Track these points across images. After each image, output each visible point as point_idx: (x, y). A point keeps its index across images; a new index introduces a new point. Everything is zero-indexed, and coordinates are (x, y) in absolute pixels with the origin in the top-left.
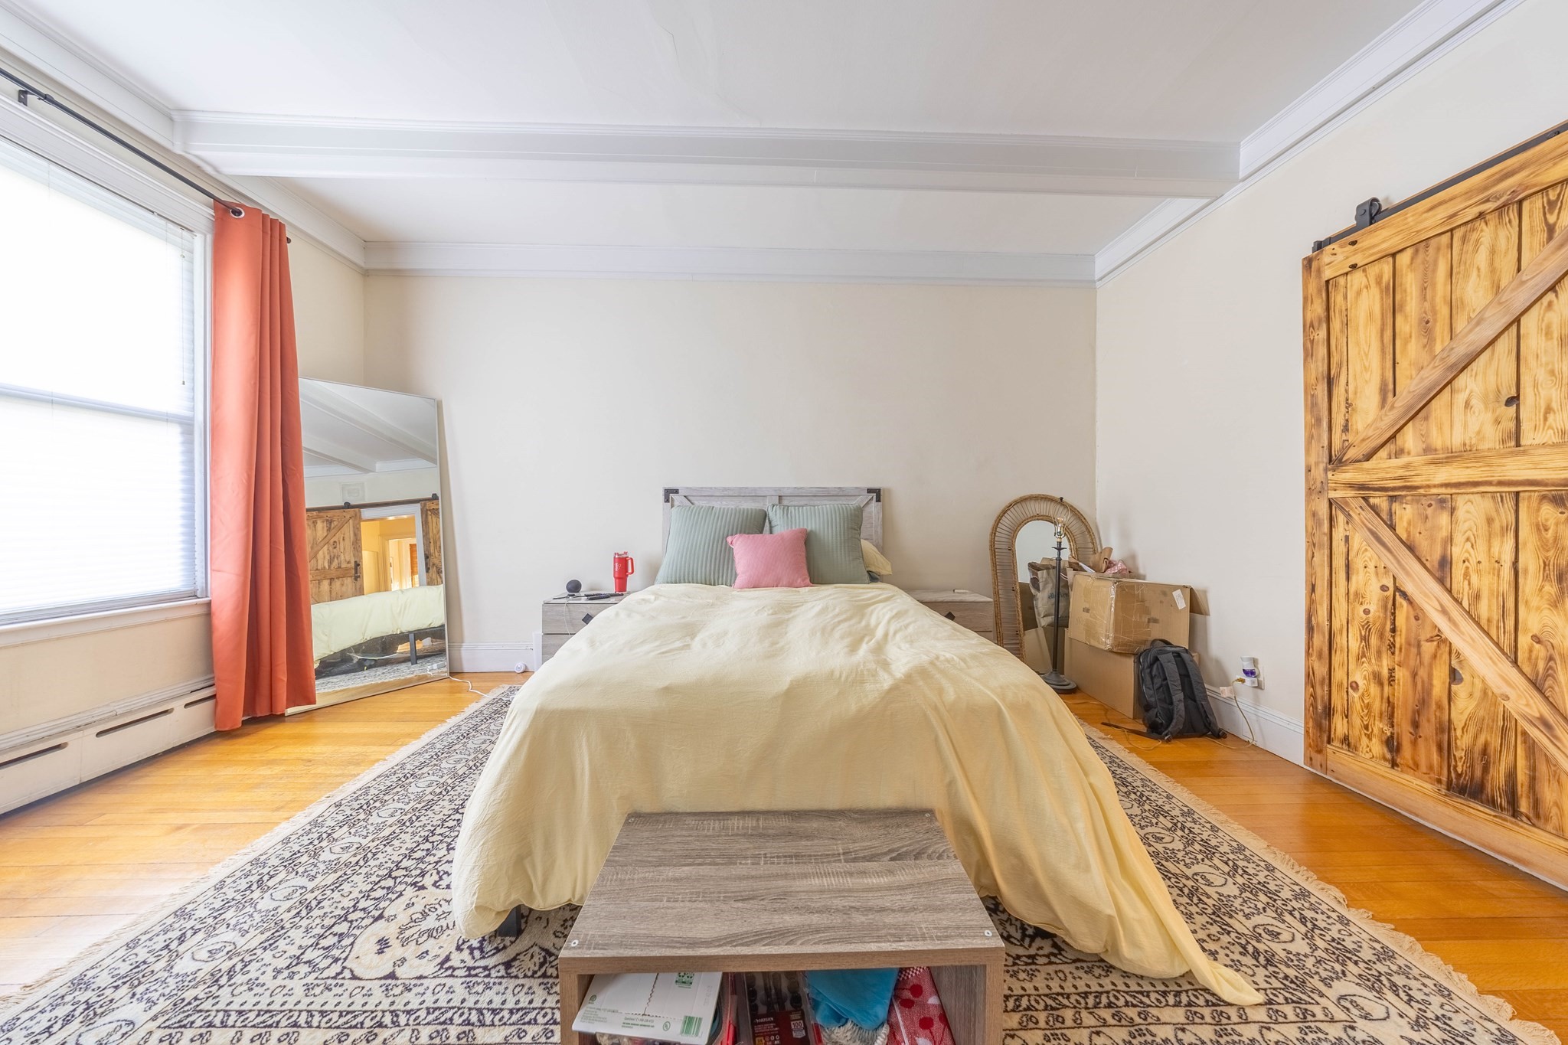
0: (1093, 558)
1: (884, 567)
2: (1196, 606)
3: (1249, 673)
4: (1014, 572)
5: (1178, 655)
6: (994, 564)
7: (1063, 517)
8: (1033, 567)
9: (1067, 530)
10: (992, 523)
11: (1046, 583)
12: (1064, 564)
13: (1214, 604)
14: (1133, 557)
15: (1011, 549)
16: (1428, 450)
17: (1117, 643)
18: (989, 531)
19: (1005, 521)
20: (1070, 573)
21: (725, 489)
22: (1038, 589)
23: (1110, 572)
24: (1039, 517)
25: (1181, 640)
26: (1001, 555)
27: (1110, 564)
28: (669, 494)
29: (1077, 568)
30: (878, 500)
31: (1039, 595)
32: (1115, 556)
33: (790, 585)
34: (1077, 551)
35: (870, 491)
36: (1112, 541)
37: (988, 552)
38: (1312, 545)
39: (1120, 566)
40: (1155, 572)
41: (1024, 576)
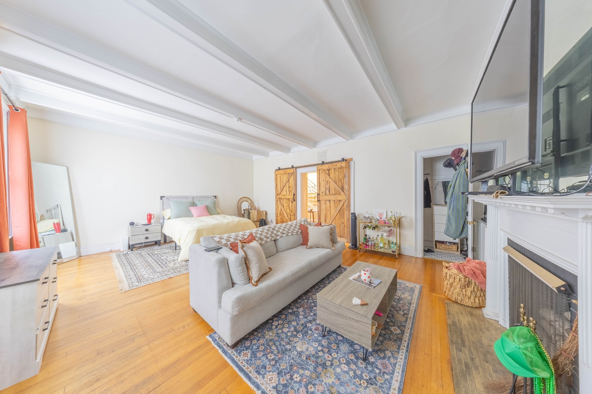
0: (253, 208)
1: (220, 212)
2: (266, 214)
3: (271, 221)
4: (241, 211)
5: (264, 220)
6: (238, 210)
7: (249, 201)
8: (244, 210)
9: (250, 204)
10: (237, 202)
11: (246, 213)
12: (249, 209)
13: (268, 213)
14: (259, 207)
15: (241, 207)
16: (283, 195)
17: (257, 220)
18: (237, 204)
19: (240, 202)
20: (250, 210)
21: (178, 196)
22: (245, 214)
23: (256, 210)
24: (245, 201)
25: (264, 218)
26: (239, 208)
27: (256, 208)
28: (161, 198)
29: (251, 209)
30: (216, 198)
31: (245, 215)
32: (256, 207)
33: (206, 216)
34: (251, 207)
35: (214, 196)
36: (256, 205)
37: (237, 208)
38: (276, 204)
39: (257, 209)
40: (262, 209)
41: (243, 212)
